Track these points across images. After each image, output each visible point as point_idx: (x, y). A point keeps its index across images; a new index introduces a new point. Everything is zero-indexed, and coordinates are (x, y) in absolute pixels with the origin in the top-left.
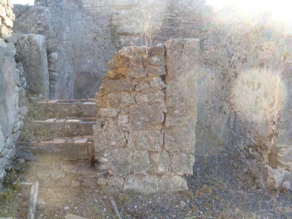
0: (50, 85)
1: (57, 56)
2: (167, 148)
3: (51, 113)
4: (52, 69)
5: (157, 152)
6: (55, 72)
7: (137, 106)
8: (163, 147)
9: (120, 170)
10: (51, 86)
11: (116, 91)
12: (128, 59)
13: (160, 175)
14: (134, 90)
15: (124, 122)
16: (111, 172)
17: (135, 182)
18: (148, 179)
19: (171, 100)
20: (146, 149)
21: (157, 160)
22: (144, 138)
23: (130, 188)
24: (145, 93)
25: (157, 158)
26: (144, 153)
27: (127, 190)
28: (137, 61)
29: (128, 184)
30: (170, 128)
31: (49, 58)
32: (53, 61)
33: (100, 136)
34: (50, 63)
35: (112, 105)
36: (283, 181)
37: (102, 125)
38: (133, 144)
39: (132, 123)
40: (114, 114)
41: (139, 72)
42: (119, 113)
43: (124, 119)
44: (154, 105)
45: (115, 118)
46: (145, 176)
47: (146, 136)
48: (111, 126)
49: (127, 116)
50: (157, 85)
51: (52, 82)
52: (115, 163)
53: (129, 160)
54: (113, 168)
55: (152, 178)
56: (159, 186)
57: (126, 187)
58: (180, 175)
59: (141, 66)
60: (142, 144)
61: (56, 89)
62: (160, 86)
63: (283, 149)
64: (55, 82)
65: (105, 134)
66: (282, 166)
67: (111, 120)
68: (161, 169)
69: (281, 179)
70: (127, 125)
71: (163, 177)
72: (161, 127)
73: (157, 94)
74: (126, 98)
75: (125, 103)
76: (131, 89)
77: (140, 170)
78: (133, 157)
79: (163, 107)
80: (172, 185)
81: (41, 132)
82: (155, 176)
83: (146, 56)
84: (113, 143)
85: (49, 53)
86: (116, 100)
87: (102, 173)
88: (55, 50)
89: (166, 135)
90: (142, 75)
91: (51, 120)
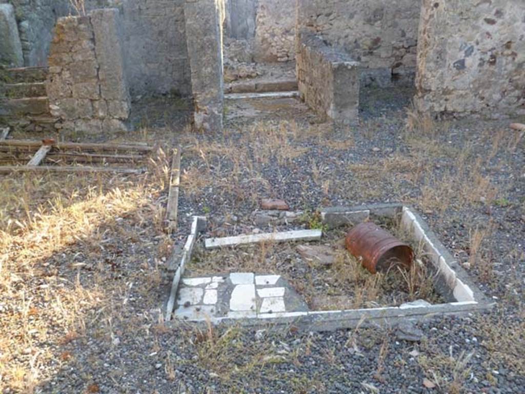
0: (24, 54)
1: (27, 25)
2: (103, 96)
3: (21, 79)
4: (24, 38)
5: (96, 100)
6: (27, 41)
7: (75, 64)
8: (100, 95)
9: (69, 116)
10: (25, 56)
11: (57, 52)
12: (62, 28)
13: (102, 119)
14: (70, 51)
15: (67, 76)
16: (63, 118)
17: (83, 125)
18: (93, 122)
19: (99, 58)
20: (87, 98)
21: (97, 107)
22: (84, 88)
23: (80, 130)
24: (79, 53)
25: (96, 104)
26: (86, 101)
27: (78, 132)
28: (70, 28)
29: (77, 127)
30: (103, 80)
31: (19, 27)
32: (23, 30)
33: (51, 89)
34: (20, 32)
35: (57, 64)
36: (203, 122)
37: (52, 81)
38: (77, 95)
39: (73, 77)
40: (58, 70)
41: (72, 37)
42: (62, 70)
43: (66, 75)
44: (87, 62)
45: (60, 74)
46: (89, 120)
47: (85, 87)
48: (58, 80)
49: (68, 72)
50: (87, 47)
51: (26, 52)
52: (65, 110)
53: (76, 107)
54: (64, 113)
55: (96, 122)
56: (102, 128)
57: (77, 129)
58: (117, 119)
59: (73, 32)
60: (82, 94)
61: (31, 60)
62: (90, 47)
63: (198, 96)
64: (28, 52)
65: (54, 87)
66: (202, 110)
67: (57, 76)
68: (101, 114)
69: (201, 121)
70: (69, 79)
71: (104, 121)
72: (96, 80)
73: (88, 54)
74: (66, 58)
75: (65, 61)
76: (68, 51)
77: (85, 115)
78: (78, 104)
79: (95, 63)
80: (112, 127)
81: (11, 93)
82: (98, 120)
83: (76, 25)
84: (62, 94)
85: (19, 21)
86: (59, 60)
87: (57, 119)
88: (26, 19)
89: (101, 86)
90: (75, 39)
91: (21, 84)
